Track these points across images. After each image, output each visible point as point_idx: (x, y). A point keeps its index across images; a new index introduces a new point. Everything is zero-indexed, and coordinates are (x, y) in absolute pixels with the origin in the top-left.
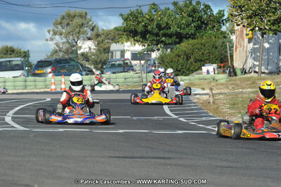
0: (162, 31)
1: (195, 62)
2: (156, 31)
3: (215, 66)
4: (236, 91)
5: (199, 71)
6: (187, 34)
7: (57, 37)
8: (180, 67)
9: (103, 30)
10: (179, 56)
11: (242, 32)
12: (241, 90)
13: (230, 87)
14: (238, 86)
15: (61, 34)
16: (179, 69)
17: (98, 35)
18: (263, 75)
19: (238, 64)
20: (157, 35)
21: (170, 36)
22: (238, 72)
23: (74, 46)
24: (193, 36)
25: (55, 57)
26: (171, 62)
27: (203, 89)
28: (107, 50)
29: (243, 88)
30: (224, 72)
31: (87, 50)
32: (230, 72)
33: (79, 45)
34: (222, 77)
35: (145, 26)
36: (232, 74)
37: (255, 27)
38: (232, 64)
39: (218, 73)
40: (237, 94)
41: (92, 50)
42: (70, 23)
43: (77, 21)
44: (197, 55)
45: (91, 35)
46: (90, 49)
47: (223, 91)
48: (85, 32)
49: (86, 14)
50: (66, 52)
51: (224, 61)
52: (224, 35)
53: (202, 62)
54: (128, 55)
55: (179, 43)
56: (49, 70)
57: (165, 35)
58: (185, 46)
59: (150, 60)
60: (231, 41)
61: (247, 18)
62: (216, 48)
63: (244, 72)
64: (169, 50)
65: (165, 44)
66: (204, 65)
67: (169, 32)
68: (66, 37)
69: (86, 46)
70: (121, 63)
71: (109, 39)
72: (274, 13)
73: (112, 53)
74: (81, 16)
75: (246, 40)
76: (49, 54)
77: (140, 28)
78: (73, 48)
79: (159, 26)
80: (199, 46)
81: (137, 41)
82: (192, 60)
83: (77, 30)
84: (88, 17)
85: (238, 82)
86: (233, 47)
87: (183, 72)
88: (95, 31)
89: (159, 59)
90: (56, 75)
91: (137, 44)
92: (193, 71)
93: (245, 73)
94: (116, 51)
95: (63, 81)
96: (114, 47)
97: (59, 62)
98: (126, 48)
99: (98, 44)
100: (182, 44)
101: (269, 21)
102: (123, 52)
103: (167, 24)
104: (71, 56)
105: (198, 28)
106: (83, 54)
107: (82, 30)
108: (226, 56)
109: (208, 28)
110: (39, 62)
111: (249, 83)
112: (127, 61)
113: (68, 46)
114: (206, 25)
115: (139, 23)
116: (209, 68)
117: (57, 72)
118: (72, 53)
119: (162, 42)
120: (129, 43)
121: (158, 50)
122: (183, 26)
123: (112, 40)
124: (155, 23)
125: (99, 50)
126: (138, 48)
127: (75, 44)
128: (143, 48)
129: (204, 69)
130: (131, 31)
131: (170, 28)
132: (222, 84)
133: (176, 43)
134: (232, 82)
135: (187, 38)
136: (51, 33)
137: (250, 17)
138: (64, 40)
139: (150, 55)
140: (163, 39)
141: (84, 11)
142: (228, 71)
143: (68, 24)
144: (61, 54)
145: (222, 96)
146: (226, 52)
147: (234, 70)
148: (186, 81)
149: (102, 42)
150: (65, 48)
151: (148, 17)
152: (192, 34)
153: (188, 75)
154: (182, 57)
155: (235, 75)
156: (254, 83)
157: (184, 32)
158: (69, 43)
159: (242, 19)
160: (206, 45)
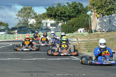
0: (62, 15)
1: (76, 27)
2: (60, 15)
3: (83, 29)
5: (77, 31)
6: (73, 16)
9: (39, 14)
10: (69, 25)
12: (92, 39)
13: (89, 38)
15: (21, 16)
16: (69, 30)
17: (36, 17)
18: (103, 33)
19: (93, 28)
20: (60, 16)
21: (66, 17)
22: (93, 31)
24: (75, 17)
25: (19, 26)
26: (66, 27)
28: (40, 23)
29: (93, 38)
30: (87, 31)
31: (32, 23)
33: (29, 21)
34: (86, 34)
35: (55, 13)
36: (91, 32)
37: (99, 13)
38: (91, 28)
39: (85, 32)
40: (90, 41)
42: (25, 12)
43: (28, 11)
44: (77, 24)
46: (33, 22)
47: (85, 40)
49: (32, 8)
50: (24, 24)
51: (87, 27)
52: (88, 16)
53: (79, 27)
54: (49, 25)
56: (16, 31)
57: (63, 16)
58: (72, 21)
59: (58, 27)
60: (90, 19)
61: (96, 9)
62: (85, 21)
63: (95, 31)
64: (65, 23)
65: (64, 20)
66: (79, 29)
67: (65, 15)
68: (23, 18)
69: (32, 21)
70: (46, 28)
71: (41, 18)
72: (107, 7)
73: (42, 24)
74: (29, 9)
75: (96, 18)
76: (17, 25)
77: (53, 14)
78: (26, 22)
79: (61, 13)
80: (77, 21)
81: (53, 19)
82: (74, 26)
83: (28, 15)
85: (92, 36)
86: (91, 21)
87: (71, 31)
88: (35, 15)
89: (61, 26)
90: (19, 34)
91: (52, 20)
92: (75, 31)
93: (96, 31)
94: (44, 23)
95: (21, 36)
96: (43, 21)
97: (20, 28)
98: (48, 22)
101: (105, 10)
102: (47, 24)
103: (64, 12)
105: (77, 13)
106: (30, 25)
107: (30, 15)
108: (89, 25)
109: (81, 13)
110: (12, 28)
112: (48, 27)
113: (24, 21)
115: (53, 11)
117: (19, 32)
118: (26, 24)
119: (62, 19)
120: (49, 20)
121: (61, 22)
122: (71, 12)
123: (43, 18)
124: (60, 12)
125: (37, 23)
126: (53, 22)
127: (27, 20)
130: (49, 15)
132: (86, 37)
133: (68, 20)
134: (89, 36)
135: (72, 17)
136: (17, 16)
138: (23, 19)
139: (58, 25)
140: (63, 18)
141: (31, 7)
142: (89, 31)
144: (21, 25)
145: (84, 42)
146: (89, 23)
147: (91, 30)
148: (71, 36)
149: (38, 20)
150: (23, 22)
151: (56, 9)
152: (75, 16)
153: (72, 33)
154: (70, 25)
155: (92, 32)
156: (98, 36)
157: (71, 15)
158: (25, 20)
159: (94, 9)
160: (81, 20)
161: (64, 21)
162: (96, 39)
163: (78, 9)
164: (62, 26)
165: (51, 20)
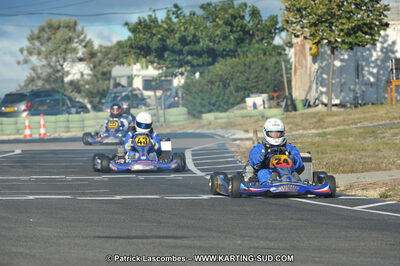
0: (187, 47)
1: (237, 91)
2: (179, 47)
3: (265, 96)
4: (294, 133)
5: (243, 105)
6: (224, 50)
7: (34, 59)
8: (214, 99)
9: (101, 46)
10: (213, 83)
11: (303, 46)
12: (301, 132)
13: (287, 129)
14: (297, 125)
15: (39, 54)
16: (212, 102)
17: (92, 55)
18: (334, 109)
19: (298, 94)
20: (180, 52)
21: (199, 54)
22: (299, 105)
23: (58, 71)
24: (232, 54)
25: (31, 88)
26: (201, 91)
27: (247, 131)
28: (107, 75)
29: (304, 129)
30: (278, 105)
31: (78, 76)
32: (287, 105)
33: (66, 69)
34: (276, 113)
35: (162, 40)
36: (290, 108)
37: (322, 39)
38: (291, 94)
39: (270, 107)
40: (295, 137)
41: (85, 77)
42: (53, 37)
43: (62, 33)
44: (239, 81)
45: (84, 54)
46: (82, 75)
48: (74, 50)
49: (75, 24)
50: (47, 80)
51: (278, 90)
52: (279, 51)
53: (247, 91)
54: (138, 83)
55: (212, 64)
56: (23, 107)
57: (190, 53)
58: (221, 67)
59: (171, 90)
60: (287, 61)
61: (311, 26)
62: (267, 70)
63: (307, 104)
64: (197, 75)
65: (192, 66)
66: (248, 96)
67: (198, 48)
68: (46, 58)
69: (77, 71)
71: (109, 59)
72: (349, 19)
73: (115, 79)
74: (68, 26)
75: (310, 58)
76: (23, 84)
77: (155, 44)
78: (56, 75)
79: (183, 40)
80: (241, 68)
81: (152, 62)
82: (232, 88)
83: (63, 48)
84: (79, 28)
85: (298, 120)
86: (291, 69)
87: (220, 106)
88: (89, 48)
89: (183, 87)
90: (33, 115)
91: (150, 67)
92: (233, 105)
93: (309, 106)
94: (120, 77)
95: (42, 122)
96: (118, 71)
97: (36, 94)
98: (135, 72)
99: (94, 67)
100: (217, 65)
101: (342, 30)
102: (130, 78)
103: (194, 36)
104: (54, 86)
105: (240, 41)
106: (71, 83)
107: (69, 47)
108: (282, 82)
109: (254, 41)
110: (7, 95)
111: (314, 120)
112: (137, 92)
113: (49, 70)
114: (252, 36)
115: (152, 35)
116: (257, 100)
117: (33, 111)
118: (56, 81)
119: (188, 63)
120: (138, 66)
121: (182, 74)
122: (217, 39)
123: (115, 60)
124: (177, 36)
125: (95, 76)
126: (152, 72)
127: (59, 67)
128: (160, 71)
129: (249, 101)
130: (141, 48)
131: (198, 42)
133: (209, 64)
134: (289, 120)
135: (223, 57)
136: (25, 53)
137: (315, 25)
138: (44, 62)
139: (171, 82)
140: (189, 58)
141: (73, 19)
142: (283, 104)
143: (49, 39)
144: (40, 83)
146: (281, 76)
147: (293, 101)
148: (223, 120)
149: (100, 64)
150: (45, 74)
152: (231, 50)
153: (226, 110)
154: (217, 84)
155: (295, 109)
156: (320, 120)
157: (220, 48)
158: (51, 67)
159: (302, 28)
160: (253, 66)
161: (194, 68)
162: (314, 131)
163: (241, 27)
164: (187, 87)
165: (147, 67)
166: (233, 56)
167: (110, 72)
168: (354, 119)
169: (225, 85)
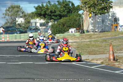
0: (52, 14)
1: (67, 27)
2: (50, 14)
3: (75, 29)
4: (82, 40)
6: (64, 15)
7: (7, 17)
9: (27, 13)
10: (60, 25)
11: (87, 14)
12: (84, 40)
13: (80, 39)
14: (83, 38)
15: (9, 15)
16: (60, 30)
17: (25, 16)
18: (95, 33)
19: (85, 28)
20: (50, 15)
21: (56, 16)
22: (85, 32)
23: (14, 20)
25: (6, 25)
26: (56, 27)
28: (29, 22)
29: (85, 39)
30: (79, 32)
31: (20, 22)
32: (81, 32)
33: (17, 20)
34: (78, 34)
35: (45, 12)
36: (83, 32)
38: (83, 28)
39: (76, 32)
40: (82, 42)
42: (13, 10)
43: (16, 9)
44: (68, 24)
45: (22, 15)
46: (22, 22)
47: (76, 41)
48: (20, 14)
49: (20, 6)
50: (11, 23)
51: (79, 27)
52: (80, 15)
53: (70, 27)
54: (38, 25)
57: (54, 16)
58: (62, 20)
59: (48, 26)
60: (82, 18)
61: (89, 8)
62: (76, 21)
63: (88, 31)
65: (54, 19)
67: (56, 14)
70: (35, 28)
71: (30, 17)
72: (100, 5)
73: (31, 23)
74: (17, 7)
75: (89, 18)
76: (4, 24)
77: (43, 13)
79: (51, 12)
80: (68, 20)
81: (42, 18)
82: (65, 26)
83: (16, 14)
85: (84, 36)
86: (83, 21)
87: (62, 32)
88: (24, 14)
91: (41, 20)
92: (66, 31)
93: (88, 32)
94: (33, 23)
95: (8, 36)
96: (32, 21)
97: (7, 27)
98: (37, 21)
99: (25, 19)
101: (98, 9)
102: (36, 23)
103: (55, 10)
105: (68, 12)
106: (19, 24)
107: (18, 13)
109: (73, 12)
112: (37, 27)
113: (12, 20)
115: (42, 10)
116: (72, 30)
117: (6, 33)
118: (13, 24)
120: (38, 19)
121: (51, 22)
122: (61, 11)
124: (49, 10)
126: (42, 21)
127: (15, 19)
129: (70, 30)
130: (39, 14)
131: (56, 13)
132: (77, 37)
133: (59, 19)
134: (81, 36)
135: (63, 17)
136: (4, 15)
138: (10, 18)
139: (48, 24)
140: (53, 17)
144: (9, 24)
145: (75, 43)
146: (81, 23)
147: (83, 30)
148: (62, 36)
149: (27, 19)
150: (10, 21)
151: (46, 7)
152: (65, 15)
153: (63, 33)
155: (84, 33)
156: (91, 37)
157: (62, 14)
159: (86, 8)
160: (72, 20)
162: (88, 40)
163: (68, 8)
164: (52, 26)
166: (66, 17)
167: (30, 21)
168: (100, 36)
169: (64, 25)
